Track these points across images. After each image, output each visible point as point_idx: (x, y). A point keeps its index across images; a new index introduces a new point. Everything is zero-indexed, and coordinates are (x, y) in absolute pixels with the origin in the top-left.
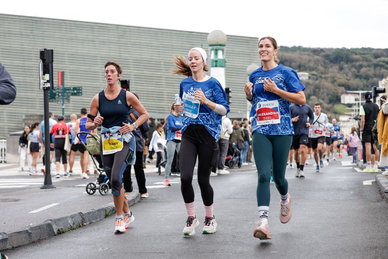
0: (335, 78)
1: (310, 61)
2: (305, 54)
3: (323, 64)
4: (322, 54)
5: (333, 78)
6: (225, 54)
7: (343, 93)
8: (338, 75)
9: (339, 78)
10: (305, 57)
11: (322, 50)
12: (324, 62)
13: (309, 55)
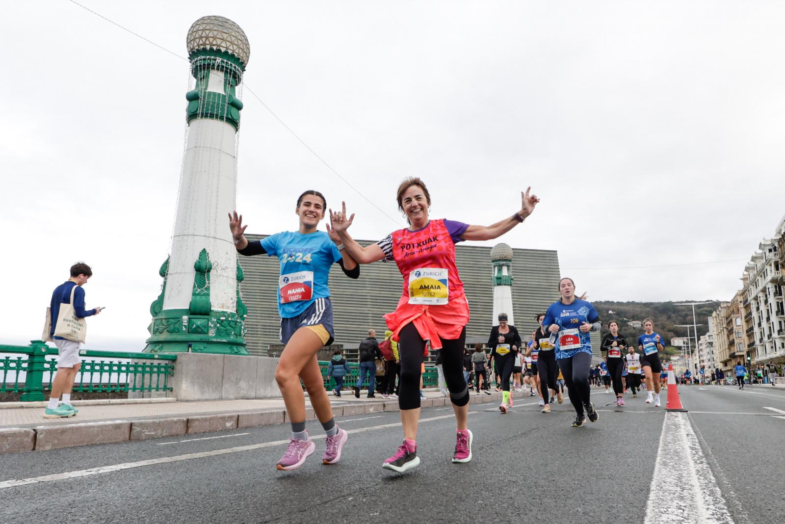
0: (665, 326)
1: (641, 312)
2: (638, 307)
3: (653, 314)
4: (651, 306)
5: (663, 325)
6: (511, 271)
7: (672, 337)
8: (667, 323)
9: (668, 325)
10: (638, 309)
11: (651, 304)
12: (654, 312)
13: (640, 308)
